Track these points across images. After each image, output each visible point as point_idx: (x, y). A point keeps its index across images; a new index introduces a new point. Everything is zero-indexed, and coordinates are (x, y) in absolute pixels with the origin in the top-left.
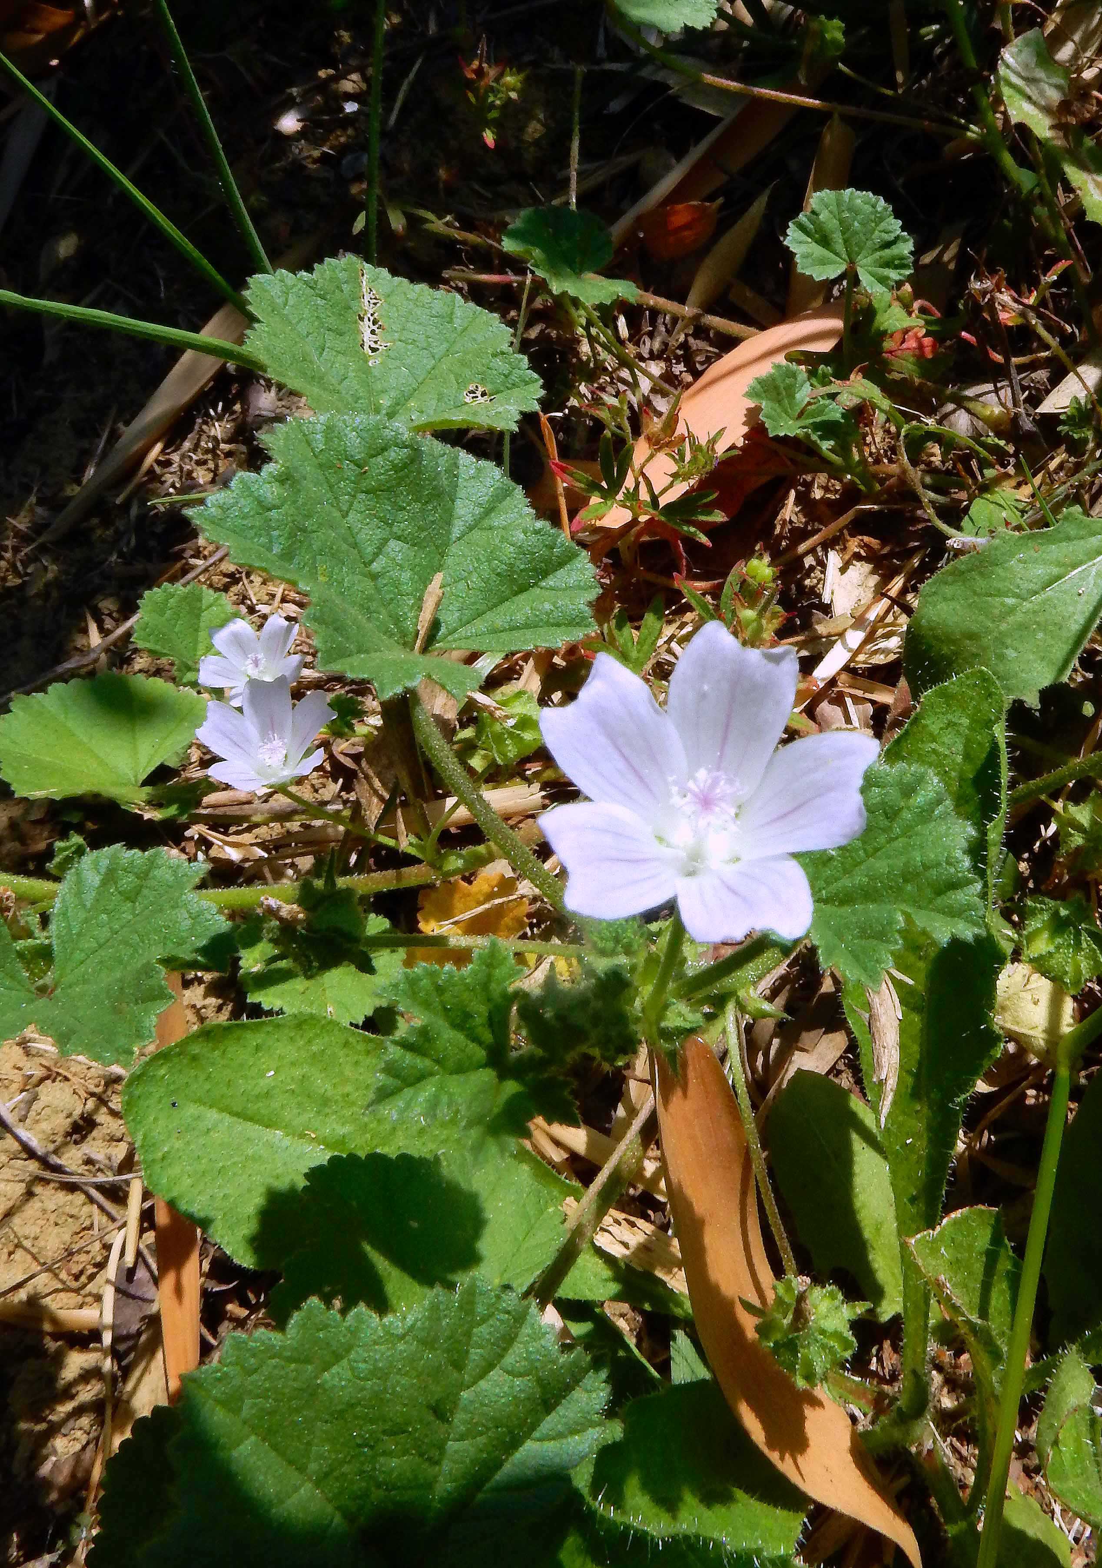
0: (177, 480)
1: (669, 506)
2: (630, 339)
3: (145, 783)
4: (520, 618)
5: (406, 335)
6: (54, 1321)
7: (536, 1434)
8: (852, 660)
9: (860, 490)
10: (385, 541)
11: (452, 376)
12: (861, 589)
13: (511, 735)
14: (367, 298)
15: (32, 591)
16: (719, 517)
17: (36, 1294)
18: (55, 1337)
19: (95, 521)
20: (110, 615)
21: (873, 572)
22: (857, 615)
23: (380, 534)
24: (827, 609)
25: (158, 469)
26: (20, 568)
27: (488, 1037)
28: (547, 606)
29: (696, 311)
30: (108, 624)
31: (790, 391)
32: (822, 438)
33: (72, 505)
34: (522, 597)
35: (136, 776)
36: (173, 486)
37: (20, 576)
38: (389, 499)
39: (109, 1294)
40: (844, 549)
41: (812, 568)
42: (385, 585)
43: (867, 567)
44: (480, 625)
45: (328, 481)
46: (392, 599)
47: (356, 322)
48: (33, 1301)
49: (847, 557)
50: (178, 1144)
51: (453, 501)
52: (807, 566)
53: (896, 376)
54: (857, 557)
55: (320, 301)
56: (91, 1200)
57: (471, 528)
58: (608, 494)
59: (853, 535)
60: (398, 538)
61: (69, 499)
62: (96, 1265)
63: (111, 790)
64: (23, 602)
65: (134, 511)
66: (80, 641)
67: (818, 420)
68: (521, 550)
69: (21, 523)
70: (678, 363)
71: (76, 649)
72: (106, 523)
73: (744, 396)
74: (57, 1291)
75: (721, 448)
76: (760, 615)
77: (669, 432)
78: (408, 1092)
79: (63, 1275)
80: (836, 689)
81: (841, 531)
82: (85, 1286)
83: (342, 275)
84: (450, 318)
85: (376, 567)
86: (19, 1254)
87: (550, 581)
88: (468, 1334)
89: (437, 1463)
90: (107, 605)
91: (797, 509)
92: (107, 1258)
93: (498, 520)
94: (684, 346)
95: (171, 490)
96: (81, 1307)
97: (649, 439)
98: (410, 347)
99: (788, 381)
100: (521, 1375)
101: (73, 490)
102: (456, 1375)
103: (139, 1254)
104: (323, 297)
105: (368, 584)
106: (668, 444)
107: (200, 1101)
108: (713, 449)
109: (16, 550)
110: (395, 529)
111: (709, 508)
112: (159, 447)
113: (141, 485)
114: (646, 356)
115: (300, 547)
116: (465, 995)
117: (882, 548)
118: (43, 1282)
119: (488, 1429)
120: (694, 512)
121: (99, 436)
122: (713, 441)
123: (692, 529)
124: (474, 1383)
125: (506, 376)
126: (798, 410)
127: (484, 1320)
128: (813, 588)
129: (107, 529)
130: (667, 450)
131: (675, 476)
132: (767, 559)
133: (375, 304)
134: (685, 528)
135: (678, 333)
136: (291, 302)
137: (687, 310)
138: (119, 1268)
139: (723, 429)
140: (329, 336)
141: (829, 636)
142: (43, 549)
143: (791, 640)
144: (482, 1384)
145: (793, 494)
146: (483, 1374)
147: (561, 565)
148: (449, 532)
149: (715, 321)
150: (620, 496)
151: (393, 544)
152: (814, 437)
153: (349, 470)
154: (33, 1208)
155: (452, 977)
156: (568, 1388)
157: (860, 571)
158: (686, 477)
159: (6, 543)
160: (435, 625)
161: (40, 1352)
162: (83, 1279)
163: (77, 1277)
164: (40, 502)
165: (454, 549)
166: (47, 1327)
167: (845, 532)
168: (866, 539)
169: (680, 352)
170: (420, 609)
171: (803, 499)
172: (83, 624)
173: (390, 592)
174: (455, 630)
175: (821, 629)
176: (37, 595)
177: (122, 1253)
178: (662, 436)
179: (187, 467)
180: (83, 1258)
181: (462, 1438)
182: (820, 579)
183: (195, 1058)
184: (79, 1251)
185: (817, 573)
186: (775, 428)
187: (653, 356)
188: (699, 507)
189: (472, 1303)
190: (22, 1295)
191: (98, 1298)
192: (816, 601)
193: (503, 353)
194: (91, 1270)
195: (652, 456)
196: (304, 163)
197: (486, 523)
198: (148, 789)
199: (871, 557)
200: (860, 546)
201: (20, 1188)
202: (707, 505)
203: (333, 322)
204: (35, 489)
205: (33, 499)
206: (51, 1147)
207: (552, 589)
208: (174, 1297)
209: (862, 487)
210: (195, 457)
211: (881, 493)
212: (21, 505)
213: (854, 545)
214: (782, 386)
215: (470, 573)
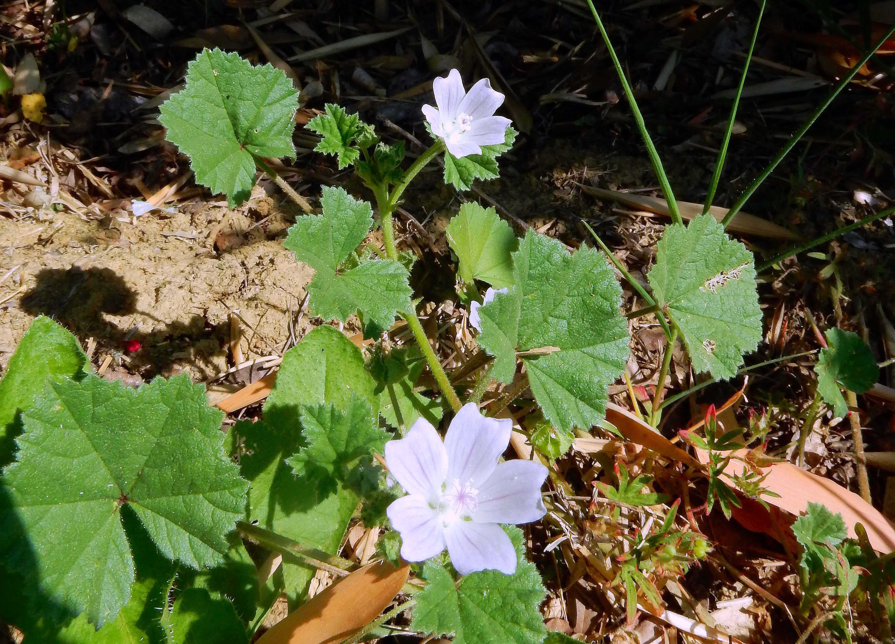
0: (637, 230)
1: (720, 481)
2: (832, 428)
3: (475, 280)
4: (554, 395)
5: (725, 298)
6: (235, 345)
7: (191, 536)
8: (687, 634)
9: (799, 605)
10: (564, 318)
11: (714, 330)
12: (736, 626)
13: (547, 439)
14: (735, 271)
15: (556, 193)
16: (728, 514)
17: (244, 332)
18: (230, 349)
19: (601, 204)
20: (556, 231)
21: (750, 630)
22: (718, 629)
23: (566, 314)
24: (713, 607)
25: (639, 219)
26: (565, 183)
27: (351, 450)
28: (565, 406)
29: (864, 459)
30: (552, 232)
31: (829, 531)
32: (807, 561)
33: (606, 191)
34: (567, 393)
35: (477, 275)
36: (633, 230)
37: (562, 185)
38: (584, 311)
39: (250, 363)
40: (756, 606)
41: (734, 589)
42: (544, 327)
43: (752, 625)
44: (544, 378)
45: (580, 282)
46: (538, 332)
47: (718, 272)
48: (242, 332)
49: (752, 610)
50: (307, 359)
51: (601, 342)
52: (735, 585)
53: (882, 602)
54: (756, 617)
55: (717, 250)
56: (288, 339)
57: (591, 356)
58: (712, 445)
59: (768, 609)
60: (569, 324)
61: (607, 188)
62: (262, 352)
63: (464, 266)
64: (550, 192)
65: (611, 218)
66: (539, 224)
67: (820, 555)
68: (590, 382)
69: (586, 173)
70: (832, 462)
71: (535, 224)
72: (602, 209)
73: (809, 502)
74: (247, 339)
75: (764, 498)
76: (677, 558)
77: (760, 464)
78: (314, 421)
79: (254, 340)
80: (664, 628)
81: (767, 600)
82: (252, 351)
83: (739, 255)
84: (748, 316)
85: (550, 319)
86: (259, 318)
87: (581, 403)
88: (225, 489)
89: (173, 494)
90: (561, 227)
91: (774, 570)
92: (266, 355)
93: (601, 367)
94: (844, 462)
95: (631, 230)
96: (243, 354)
97: (749, 453)
98: (720, 303)
99: (834, 527)
100: (212, 518)
101: (613, 188)
102: (207, 488)
103: (270, 368)
104: (721, 250)
105: (541, 319)
106: (753, 467)
107: (327, 360)
108: (760, 493)
109: (573, 178)
110: (572, 320)
111: (730, 506)
112: (651, 215)
113: (627, 216)
114: (826, 441)
115: (538, 281)
116: (363, 432)
117: (766, 630)
118: (249, 333)
119: (189, 512)
120: (724, 498)
121: (646, 186)
122: (764, 491)
123: (712, 500)
124: (206, 498)
125: (727, 357)
126: (820, 540)
127: (232, 494)
128: (722, 594)
129: (600, 211)
130: (748, 467)
131: (736, 477)
132: (710, 550)
133: (734, 277)
134: (711, 496)
135: (851, 455)
136: (708, 237)
137: (862, 454)
138: (262, 363)
139: (779, 496)
140: (702, 262)
141: (697, 614)
142: (578, 188)
143: (683, 590)
144: (206, 502)
145: (783, 563)
146: (211, 502)
147: (592, 406)
148: (585, 346)
149: (864, 473)
150: (714, 452)
151: (565, 322)
152: (804, 556)
153: (589, 289)
154: (279, 315)
155: (369, 422)
156: (212, 546)
157: (748, 621)
158: (738, 484)
159: (575, 172)
160: (536, 357)
161: (222, 345)
162: (255, 349)
163: (255, 347)
164: (601, 177)
165: (578, 352)
166: (232, 343)
167: (767, 603)
168: (769, 619)
169: (839, 461)
170: (540, 347)
171: (782, 571)
172: (547, 221)
173: (542, 331)
174: (537, 368)
175: (699, 608)
176: (555, 196)
177: (267, 361)
178: (755, 461)
179: (645, 232)
180: (264, 345)
181: (184, 501)
182: (730, 597)
183: (345, 350)
184: (266, 343)
185: (733, 594)
186: (797, 529)
187: (828, 446)
188: (728, 500)
189: (237, 486)
190: (243, 327)
191: (248, 359)
192: (716, 599)
193: (739, 350)
194: (259, 351)
195: (741, 459)
196: (841, 214)
197: (597, 362)
198: (472, 283)
199: (759, 626)
200: (763, 616)
201: (285, 308)
202: (731, 503)
203: (711, 261)
204: (606, 172)
205: (600, 173)
206: (306, 312)
207: (577, 406)
208: (253, 390)
209: (801, 604)
210: (652, 233)
211: (803, 619)
212: (596, 170)
213: (762, 611)
214: (828, 524)
215: (568, 364)
